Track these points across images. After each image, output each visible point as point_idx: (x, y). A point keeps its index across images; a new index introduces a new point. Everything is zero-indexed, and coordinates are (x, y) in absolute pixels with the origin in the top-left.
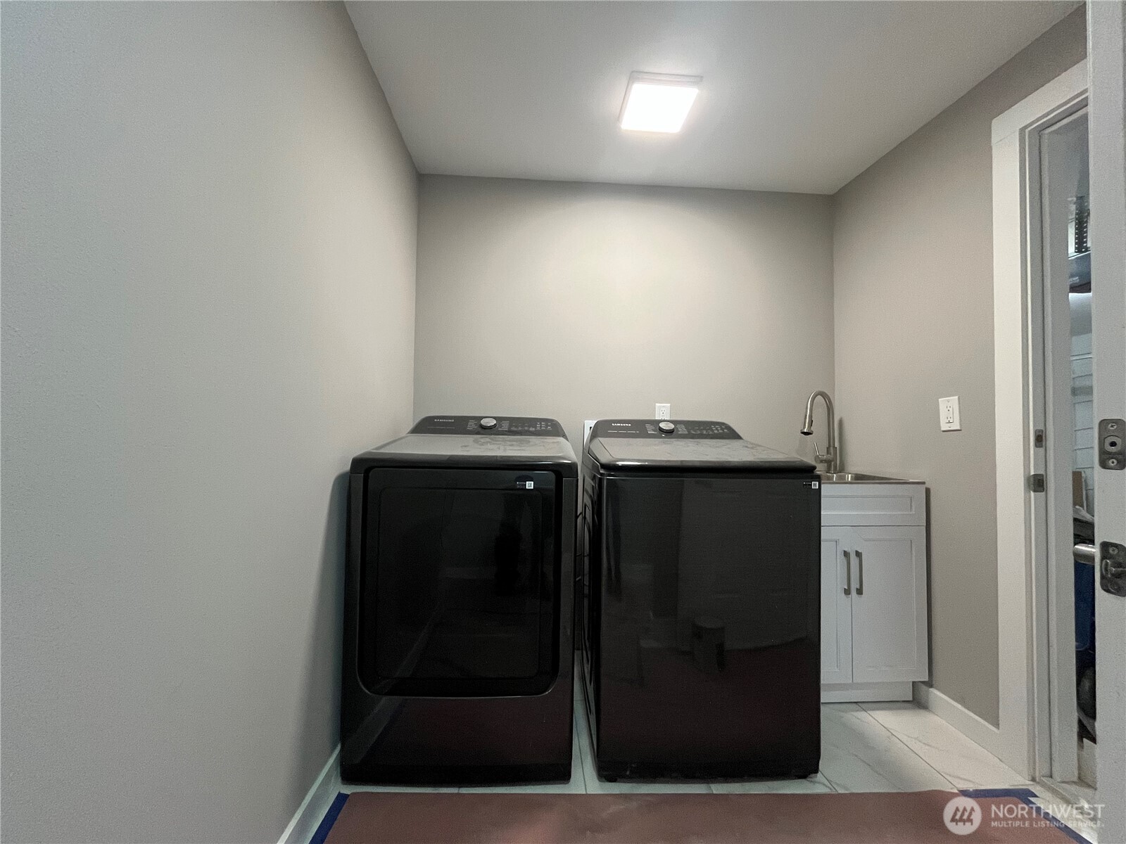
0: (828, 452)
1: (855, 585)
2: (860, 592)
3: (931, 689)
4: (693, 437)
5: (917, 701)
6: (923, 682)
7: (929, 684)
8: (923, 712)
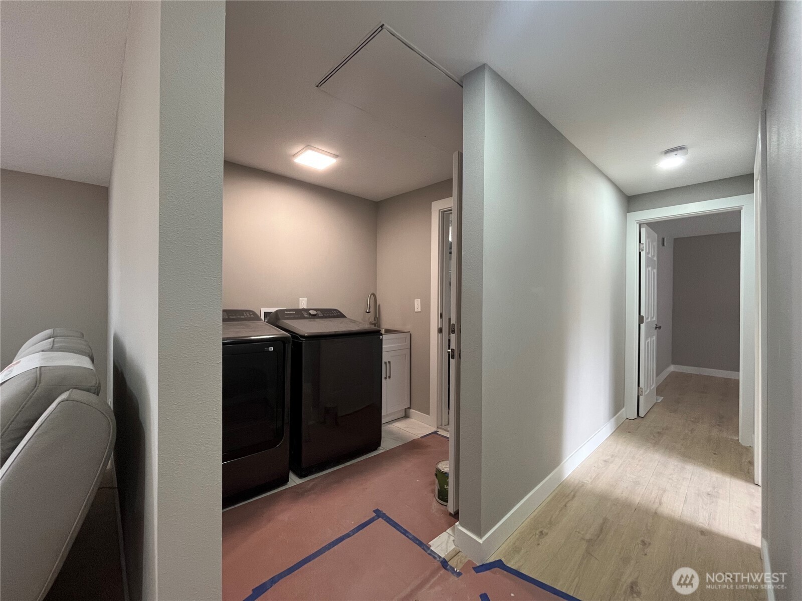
0: (375, 320)
1: (388, 375)
2: (390, 377)
3: (411, 410)
4: (326, 317)
5: (406, 416)
6: (408, 408)
7: (410, 408)
8: (408, 419)
